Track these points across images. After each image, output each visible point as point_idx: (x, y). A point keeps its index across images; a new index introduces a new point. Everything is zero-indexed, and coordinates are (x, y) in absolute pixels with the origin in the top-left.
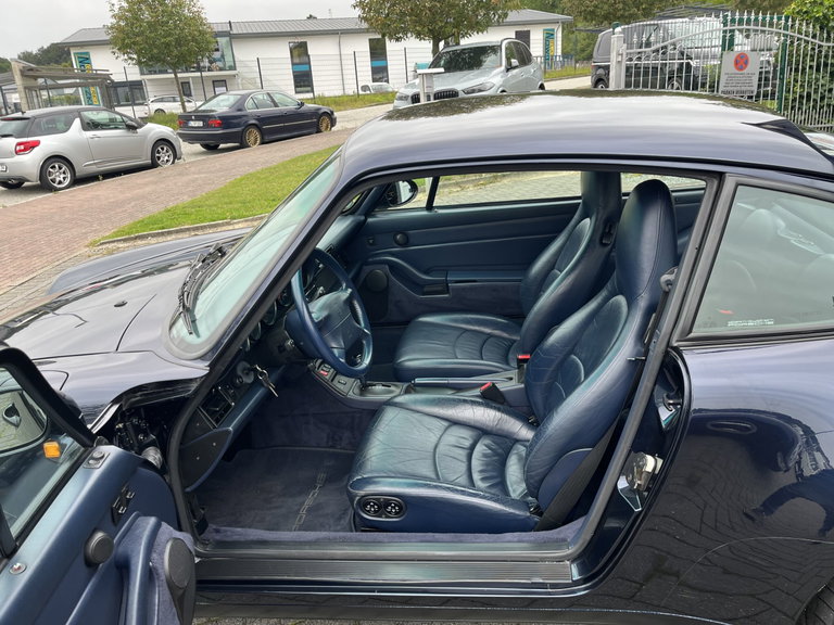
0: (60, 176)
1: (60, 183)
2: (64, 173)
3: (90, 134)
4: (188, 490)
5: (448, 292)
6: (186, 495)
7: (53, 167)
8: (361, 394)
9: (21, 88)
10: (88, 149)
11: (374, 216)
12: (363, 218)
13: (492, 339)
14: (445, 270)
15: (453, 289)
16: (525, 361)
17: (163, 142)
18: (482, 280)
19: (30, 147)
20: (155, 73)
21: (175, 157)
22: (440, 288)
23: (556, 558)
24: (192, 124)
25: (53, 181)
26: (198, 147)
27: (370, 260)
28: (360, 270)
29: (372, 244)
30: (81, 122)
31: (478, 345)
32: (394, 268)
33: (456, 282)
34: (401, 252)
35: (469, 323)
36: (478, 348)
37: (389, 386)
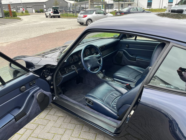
3: (97, 15)
4: (57, 86)
6: (56, 86)
8: (103, 78)
9: (89, 4)
11: (122, 40)
12: (119, 40)
14: (137, 56)
18: (144, 60)
19: (85, 16)
20: (117, 2)
22: (134, 60)
23: (114, 126)
24: (118, 14)
25: (88, 24)
27: (120, 50)
28: (117, 52)
29: (121, 46)
30: (96, 12)
31: (137, 75)
32: (124, 52)
33: (138, 59)
34: (127, 49)
35: (138, 69)
36: (136, 76)
37: (109, 78)
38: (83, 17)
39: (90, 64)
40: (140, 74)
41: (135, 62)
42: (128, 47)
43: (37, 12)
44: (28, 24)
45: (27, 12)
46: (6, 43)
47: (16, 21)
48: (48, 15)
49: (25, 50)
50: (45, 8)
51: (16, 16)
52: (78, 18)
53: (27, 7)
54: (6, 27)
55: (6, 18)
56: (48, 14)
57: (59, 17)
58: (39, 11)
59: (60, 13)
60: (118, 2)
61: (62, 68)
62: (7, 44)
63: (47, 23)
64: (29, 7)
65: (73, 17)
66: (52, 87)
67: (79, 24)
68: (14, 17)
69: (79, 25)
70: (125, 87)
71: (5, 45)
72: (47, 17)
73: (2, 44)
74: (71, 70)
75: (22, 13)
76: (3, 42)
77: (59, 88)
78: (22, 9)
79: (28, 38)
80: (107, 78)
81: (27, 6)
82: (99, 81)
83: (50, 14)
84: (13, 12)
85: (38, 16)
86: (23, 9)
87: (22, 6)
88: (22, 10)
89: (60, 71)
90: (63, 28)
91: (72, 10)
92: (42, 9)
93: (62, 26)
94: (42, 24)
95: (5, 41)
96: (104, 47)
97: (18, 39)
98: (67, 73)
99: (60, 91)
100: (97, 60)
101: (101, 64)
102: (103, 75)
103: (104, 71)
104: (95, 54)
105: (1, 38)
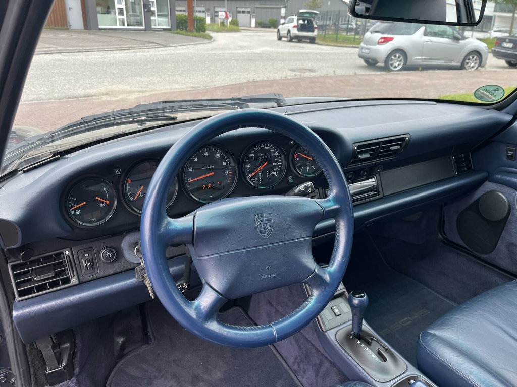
0: (397, 63)
1: (395, 67)
2: (400, 61)
3: (427, 38)
7: (395, 56)
10: (421, 49)
17: (477, 53)
19: (386, 40)
21: (480, 65)
24: (505, 45)
25: (392, 65)
26: (503, 62)
27: (499, 176)
29: (510, 157)
30: (426, 30)
37: (384, 359)
38: (379, 43)
43: (261, 25)
44: (220, 52)
45: (235, 23)
46: (140, 91)
47: (196, 41)
48: (284, 32)
50: (282, 17)
51: (204, 31)
52: (362, 45)
53: (239, 12)
55: (177, 33)
56: (284, 30)
57: (312, 40)
58: (267, 22)
59: (316, 31)
60: (509, 11)
62: (141, 94)
63: (272, 52)
64: (244, 12)
65: (351, 44)
67: (362, 62)
68: (199, 32)
69: (361, 67)
72: (280, 38)
74: (118, 267)
75: (223, 24)
76: (133, 89)
78: (224, 14)
79: (202, 86)
80: (370, 354)
81: (239, 9)
82: (321, 349)
83: (289, 31)
84: (197, 20)
85: (259, 36)
86: (226, 13)
87: (224, 7)
88: (224, 17)
90: (311, 71)
91: (355, 26)
92: (275, 19)
93: (308, 65)
95: (142, 87)
96: (398, 147)
97: (174, 87)
98: (71, 284)
99: (59, 361)
100: (303, 235)
101: (330, 274)
102: (353, 320)
103: (361, 302)
104: (308, 184)
105: (138, 78)
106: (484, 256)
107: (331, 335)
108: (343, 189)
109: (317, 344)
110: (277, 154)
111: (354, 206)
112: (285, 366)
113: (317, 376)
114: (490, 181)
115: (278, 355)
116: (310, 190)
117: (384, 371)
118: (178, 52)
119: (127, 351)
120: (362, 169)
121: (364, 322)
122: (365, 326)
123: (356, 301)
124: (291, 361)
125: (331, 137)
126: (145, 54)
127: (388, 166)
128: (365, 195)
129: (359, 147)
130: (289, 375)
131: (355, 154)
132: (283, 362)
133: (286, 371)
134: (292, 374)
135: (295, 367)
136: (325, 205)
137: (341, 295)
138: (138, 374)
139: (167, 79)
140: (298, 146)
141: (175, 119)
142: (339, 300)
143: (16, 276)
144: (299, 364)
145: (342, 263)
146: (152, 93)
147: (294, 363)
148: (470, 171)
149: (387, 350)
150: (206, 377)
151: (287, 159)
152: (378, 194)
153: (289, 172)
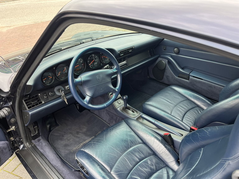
4: (25, 125)
5: (189, 80)
8: (122, 111)
13: (197, 108)
14: (192, 70)
15: (191, 79)
16: (193, 130)
18: (206, 80)
22: (186, 77)
27: (162, 56)
28: (157, 59)
29: (165, 49)
31: (187, 109)
32: (170, 62)
33: (194, 77)
34: (174, 56)
35: (191, 96)
36: (186, 111)
37: (134, 112)
39: (90, 89)
40: (194, 106)
41: (187, 82)
42: (178, 53)
49: (28, 40)
54: (14, 4)
61: (28, 95)
62: (9, 28)
66: (14, 127)
70: (160, 138)
71: (5, 30)
73: (2, 29)
74: (55, 97)
76: (3, 26)
77: (32, 129)
79: (39, 21)
80: (130, 112)
82: (116, 114)
89: (25, 101)
94: (64, 2)
95: (8, 24)
96: (131, 51)
97: (25, 23)
98: (43, 103)
99: (35, 132)
100: (109, 80)
101: (117, 89)
102: (124, 104)
103: (126, 97)
104: (108, 65)
105: (4, 19)
106: (161, 81)
107: (119, 109)
108: (118, 65)
109: (115, 113)
110: (96, 57)
111: (121, 70)
112: (106, 123)
113: (116, 122)
114: (160, 57)
115: (103, 121)
116: (108, 67)
117: (134, 115)
118: (22, 3)
119: (51, 129)
120: (122, 59)
121: (127, 104)
122: (128, 105)
123: (125, 98)
124: (107, 121)
125: (112, 50)
126: (4, 5)
127: (129, 57)
128: (123, 66)
129: (120, 52)
130: (107, 125)
131: (119, 54)
132: (105, 122)
133: (106, 124)
134: (108, 125)
135: (109, 122)
136: (114, 71)
137: (120, 98)
138: (58, 135)
139: (20, 18)
140: (102, 54)
141: (61, 49)
142: (120, 99)
143: (26, 103)
144: (110, 121)
145: (120, 86)
146: (14, 27)
147: (108, 121)
148: (155, 55)
149: (134, 110)
150: (81, 131)
151: (100, 58)
152: (127, 66)
153: (101, 62)
